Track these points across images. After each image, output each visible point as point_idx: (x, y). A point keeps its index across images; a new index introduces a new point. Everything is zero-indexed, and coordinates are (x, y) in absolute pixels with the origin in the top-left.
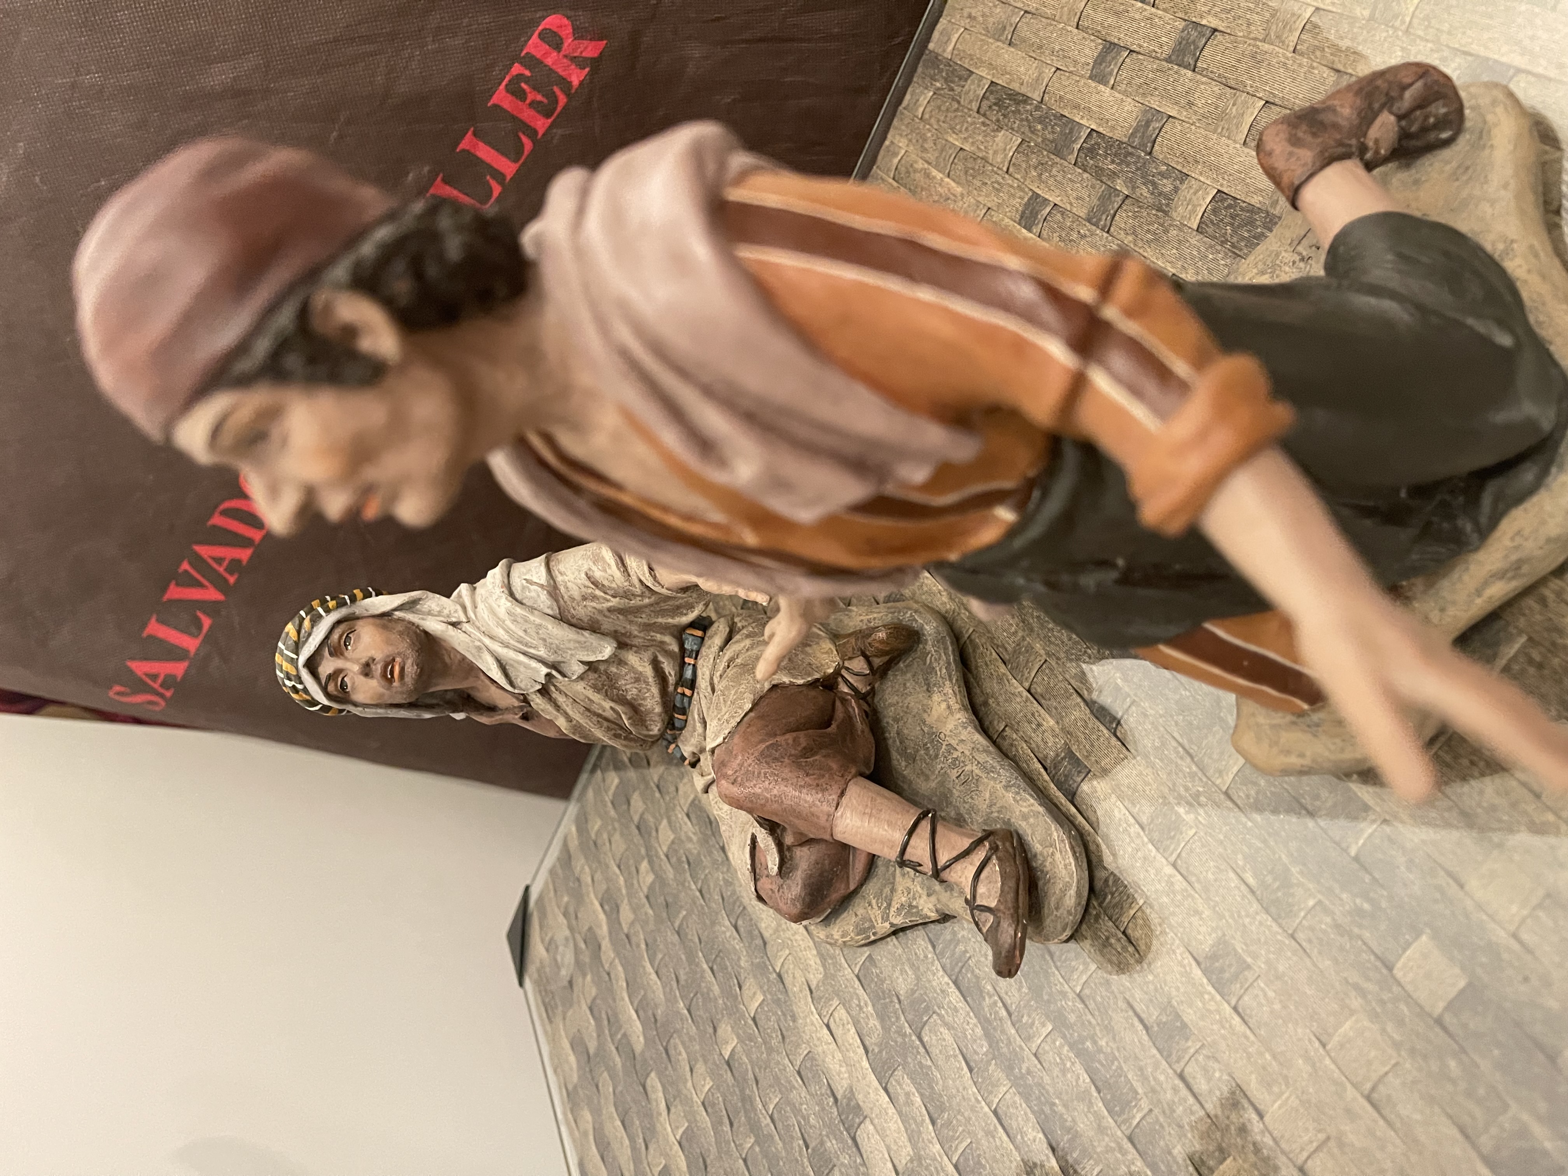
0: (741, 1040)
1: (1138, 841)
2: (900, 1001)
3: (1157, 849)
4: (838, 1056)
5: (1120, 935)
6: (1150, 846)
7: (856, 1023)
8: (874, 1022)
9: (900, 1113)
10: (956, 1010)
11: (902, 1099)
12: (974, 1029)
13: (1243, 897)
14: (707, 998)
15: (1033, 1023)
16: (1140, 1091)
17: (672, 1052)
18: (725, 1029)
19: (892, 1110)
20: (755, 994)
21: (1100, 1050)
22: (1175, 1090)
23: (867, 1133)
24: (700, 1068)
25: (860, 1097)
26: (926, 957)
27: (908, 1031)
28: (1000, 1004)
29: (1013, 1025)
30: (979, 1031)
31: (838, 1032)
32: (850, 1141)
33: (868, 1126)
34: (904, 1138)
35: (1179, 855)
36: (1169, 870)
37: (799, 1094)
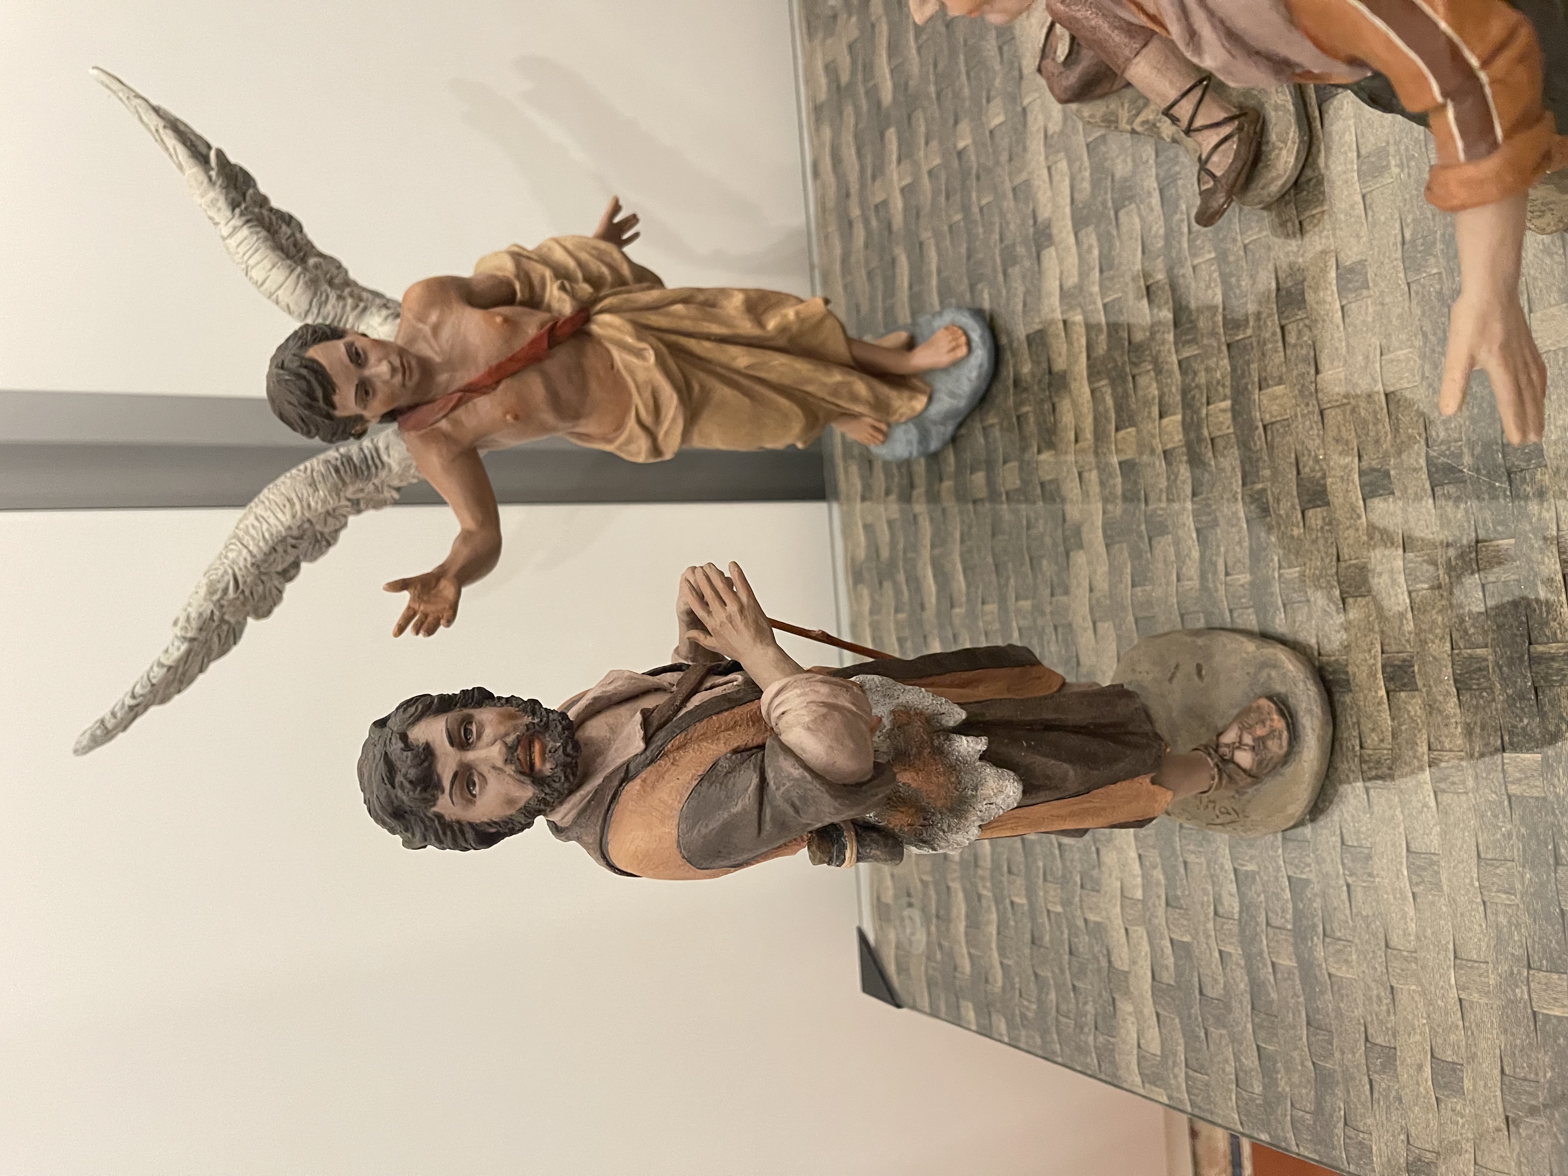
0: (975, 143)
1: (1349, 167)
2: (1113, 180)
3: (1359, 179)
4: (1049, 193)
5: (1297, 222)
6: (1355, 174)
7: (1072, 179)
8: (1086, 185)
9: (1080, 256)
10: (1152, 210)
11: (1085, 246)
12: (1159, 228)
13: (1395, 244)
14: (957, 95)
15: (1203, 248)
16: (1251, 323)
17: (913, 120)
18: (964, 126)
19: (1074, 249)
20: (998, 114)
21: (1239, 286)
22: (1274, 334)
23: (1050, 255)
24: (934, 144)
25: (1055, 231)
26: (1147, 162)
27: (1110, 204)
28: (1186, 223)
29: (1189, 240)
30: (1162, 231)
31: (1056, 178)
32: (1035, 255)
33: (1052, 251)
34: (1075, 272)
35: (1371, 192)
36: (1358, 198)
37: (1009, 203)
